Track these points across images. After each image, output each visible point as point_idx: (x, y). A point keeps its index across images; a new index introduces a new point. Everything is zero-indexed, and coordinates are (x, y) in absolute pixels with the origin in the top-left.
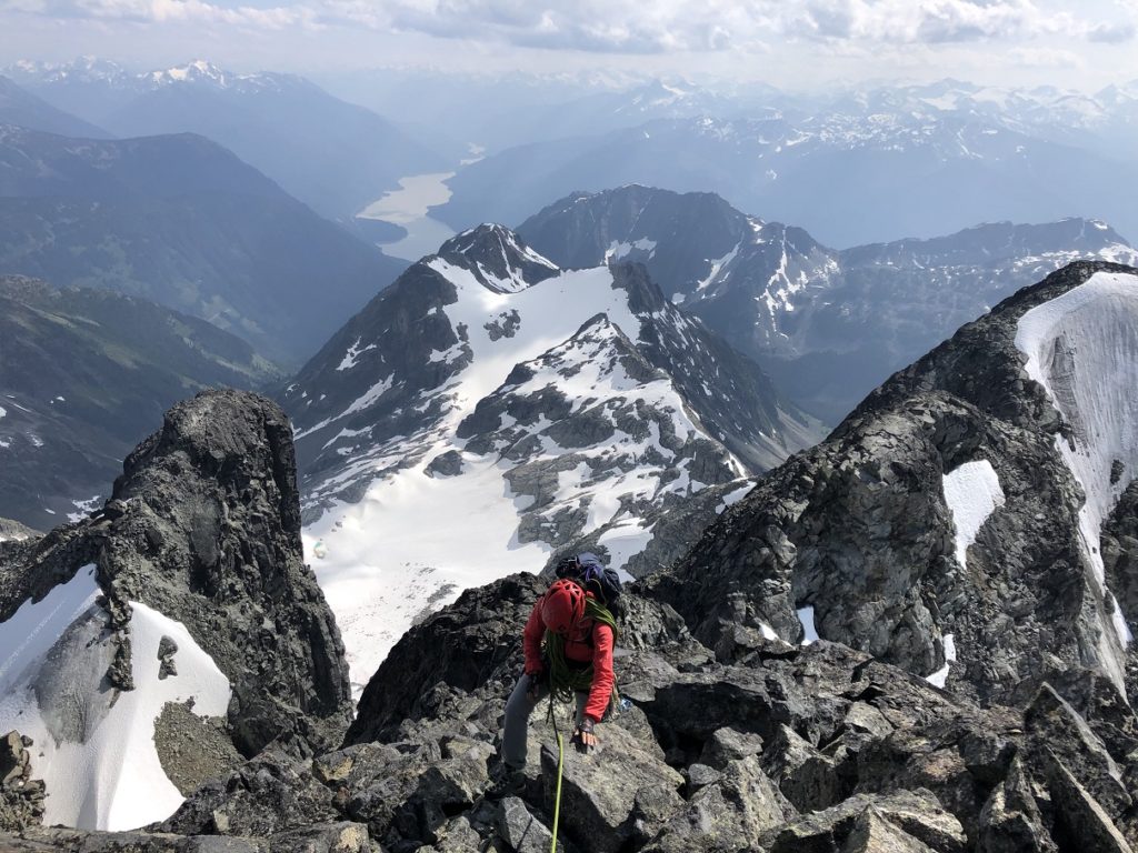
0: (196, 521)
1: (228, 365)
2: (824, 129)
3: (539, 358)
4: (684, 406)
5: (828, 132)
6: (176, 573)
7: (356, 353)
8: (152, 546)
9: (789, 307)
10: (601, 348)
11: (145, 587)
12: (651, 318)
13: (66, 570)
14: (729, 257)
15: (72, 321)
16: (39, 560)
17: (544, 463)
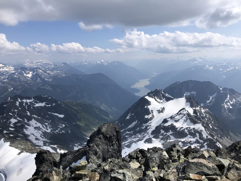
0: (104, 149)
1: (105, 117)
2: (237, 66)
3: (169, 118)
4: (205, 130)
5: (238, 67)
6: (100, 159)
7: (130, 116)
8: (96, 153)
9: (231, 107)
10: (184, 116)
11: (94, 162)
12: (196, 109)
13: (81, 157)
14: (214, 96)
15: (77, 108)
16: (76, 155)
17: (171, 142)
